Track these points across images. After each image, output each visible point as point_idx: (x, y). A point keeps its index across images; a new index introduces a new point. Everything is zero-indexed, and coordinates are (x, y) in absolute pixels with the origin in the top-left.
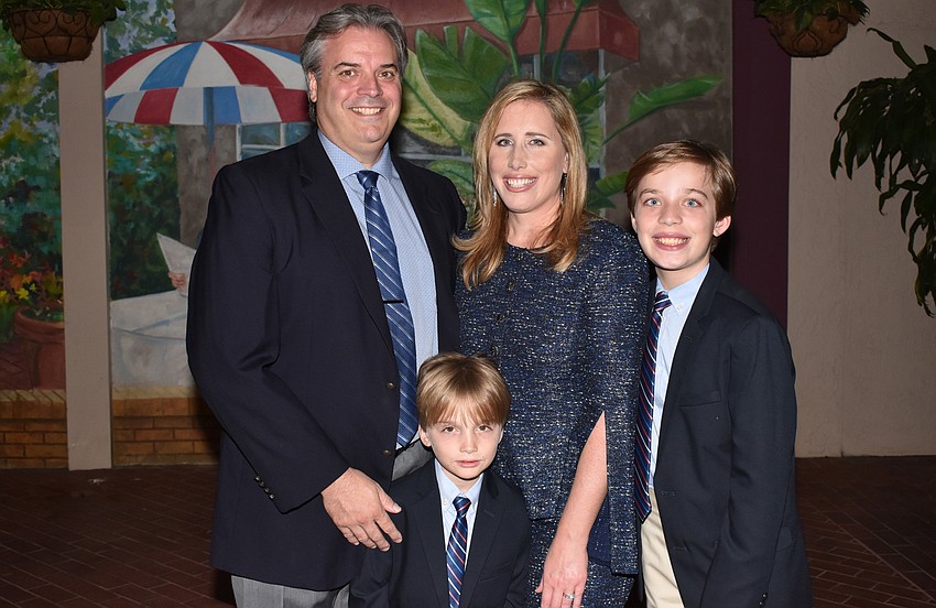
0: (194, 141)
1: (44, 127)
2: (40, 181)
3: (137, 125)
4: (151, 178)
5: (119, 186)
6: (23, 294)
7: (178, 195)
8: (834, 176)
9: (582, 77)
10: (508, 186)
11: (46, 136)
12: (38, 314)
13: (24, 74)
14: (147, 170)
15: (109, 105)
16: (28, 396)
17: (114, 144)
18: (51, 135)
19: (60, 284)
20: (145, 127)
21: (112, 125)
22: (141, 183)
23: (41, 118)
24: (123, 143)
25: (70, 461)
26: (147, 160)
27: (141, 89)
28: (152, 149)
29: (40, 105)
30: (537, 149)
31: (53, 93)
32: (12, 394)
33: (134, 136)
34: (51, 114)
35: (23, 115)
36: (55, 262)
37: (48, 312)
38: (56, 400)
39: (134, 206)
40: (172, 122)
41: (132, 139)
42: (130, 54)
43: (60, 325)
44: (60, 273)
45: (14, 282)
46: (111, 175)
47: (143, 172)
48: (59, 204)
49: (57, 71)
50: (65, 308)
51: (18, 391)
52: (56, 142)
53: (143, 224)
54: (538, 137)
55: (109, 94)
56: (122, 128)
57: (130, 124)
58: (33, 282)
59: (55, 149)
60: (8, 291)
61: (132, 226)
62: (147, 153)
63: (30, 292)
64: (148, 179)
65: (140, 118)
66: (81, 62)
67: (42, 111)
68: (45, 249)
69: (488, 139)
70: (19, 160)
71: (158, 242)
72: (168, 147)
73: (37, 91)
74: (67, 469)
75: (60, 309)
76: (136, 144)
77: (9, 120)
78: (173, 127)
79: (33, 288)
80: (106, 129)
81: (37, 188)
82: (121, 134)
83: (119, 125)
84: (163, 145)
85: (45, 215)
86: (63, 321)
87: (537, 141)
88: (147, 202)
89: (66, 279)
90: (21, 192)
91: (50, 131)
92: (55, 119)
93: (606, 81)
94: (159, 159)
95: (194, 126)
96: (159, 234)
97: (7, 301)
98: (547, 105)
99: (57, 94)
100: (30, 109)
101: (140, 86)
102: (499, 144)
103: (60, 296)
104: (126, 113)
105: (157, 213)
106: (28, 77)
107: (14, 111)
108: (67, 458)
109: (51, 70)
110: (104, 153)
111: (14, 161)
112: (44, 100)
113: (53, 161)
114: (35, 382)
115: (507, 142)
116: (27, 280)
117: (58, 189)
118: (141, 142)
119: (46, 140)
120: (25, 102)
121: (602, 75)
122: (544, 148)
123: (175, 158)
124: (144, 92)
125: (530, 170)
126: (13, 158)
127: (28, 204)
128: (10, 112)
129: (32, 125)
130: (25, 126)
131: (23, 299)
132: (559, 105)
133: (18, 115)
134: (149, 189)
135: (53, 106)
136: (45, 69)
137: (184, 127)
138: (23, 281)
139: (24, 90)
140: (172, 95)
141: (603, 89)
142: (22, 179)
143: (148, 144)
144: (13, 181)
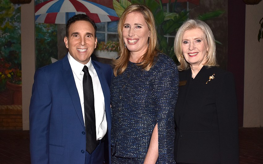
0: (63, 29)
1: (16, 24)
2: (15, 41)
3: (45, 24)
4: (49, 40)
5: (39, 42)
6: (9, 76)
7: (57, 46)
8: (259, 41)
9: (182, 10)
10: (128, 42)
11: (17, 27)
12: (14, 82)
13: (10, 8)
14: (48, 38)
15: (36, 17)
16: (10, 107)
17: (38, 29)
18: (18, 27)
19: (21, 73)
20: (47, 25)
21: (37, 24)
22: (46, 42)
23: (15, 21)
24: (41, 29)
25: (23, 128)
26: (48, 35)
27: (46, 13)
28: (49, 31)
29: (15, 17)
30: (139, 29)
31: (19, 14)
32: (5, 107)
33: (44, 27)
34: (18, 20)
35: (10, 20)
36: (19, 66)
37: (17, 81)
38: (19, 108)
39: (44, 49)
40: (56, 23)
41: (43, 28)
42: (43, 2)
43: (20, 85)
44: (21, 69)
45: (7, 72)
46: (37, 39)
47: (47, 38)
48: (21, 48)
49: (20, 7)
50: (22, 80)
51: (7, 106)
52: (20, 29)
53: (46, 54)
54: (139, 25)
55: (36, 14)
56: (40, 25)
57: (43, 24)
58: (12, 72)
59: (19, 31)
60: (5, 75)
61: (43, 55)
62: (48, 32)
63: (11, 75)
64: (48, 41)
65: (46, 22)
66: (28, 4)
67: (16, 19)
68: (16, 62)
69: (122, 25)
70: (8, 34)
71: (51, 60)
72: (54, 31)
73: (14, 13)
74: (22, 130)
75: (21, 80)
76: (45, 30)
77: (6, 22)
78: (56, 24)
79: (12, 74)
80: (36, 25)
81: (14, 43)
82: (40, 27)
83: (40, 24)
84: (53, 30)
85: (16, 51)
86: (21, 84)
87: (139, 27)
88: (48, 47)
89: (23, 71)
90: (9, 44)
91: (18, 25)
92: (20, 22)
93: (189, 11)
94: (52, 34)
95: (62, 24)
96: (51, 58)
97: (4, 78)
98: (142, 14)
99: (20, 14)
100: (12, 18)
101: (46, 11)
102: (125, 27)
103: (21, 76)
104: (42, 20)
105: (51, 51)
106: (11, 9)
107: (7, 19)
108: (22, 127)
109: (19, 7)
110: (35, 32)
111: (7, 35)
112: (16, 16)
113: (19, 35)
114: (13, 103)
115: (128, 27)
116: (10, 71)
117: (20, 43)
118: (46, 29)
119: (17, 28)
120: (10, 16)
121: (188, 10)
122: (141, 29)
123: (56, 34)
124: (47, 14)
125: (136, 37)
126: (6, 33)
127: (11, 48)
128: (6, 19)
129: (12, 23)
130: (10, 24)
131: (9, 77)
132: (147, 14)
133: (8, 20)
134: (48, 44)
135: (19, 18)
136: (17, 6)
137: (59, 25)
138: (9, 72)
139: (10, 13)
140: (56, 14)
141: (188, 14)
142: (9, 40)
143: (48, 30)
144: (7, 41)
